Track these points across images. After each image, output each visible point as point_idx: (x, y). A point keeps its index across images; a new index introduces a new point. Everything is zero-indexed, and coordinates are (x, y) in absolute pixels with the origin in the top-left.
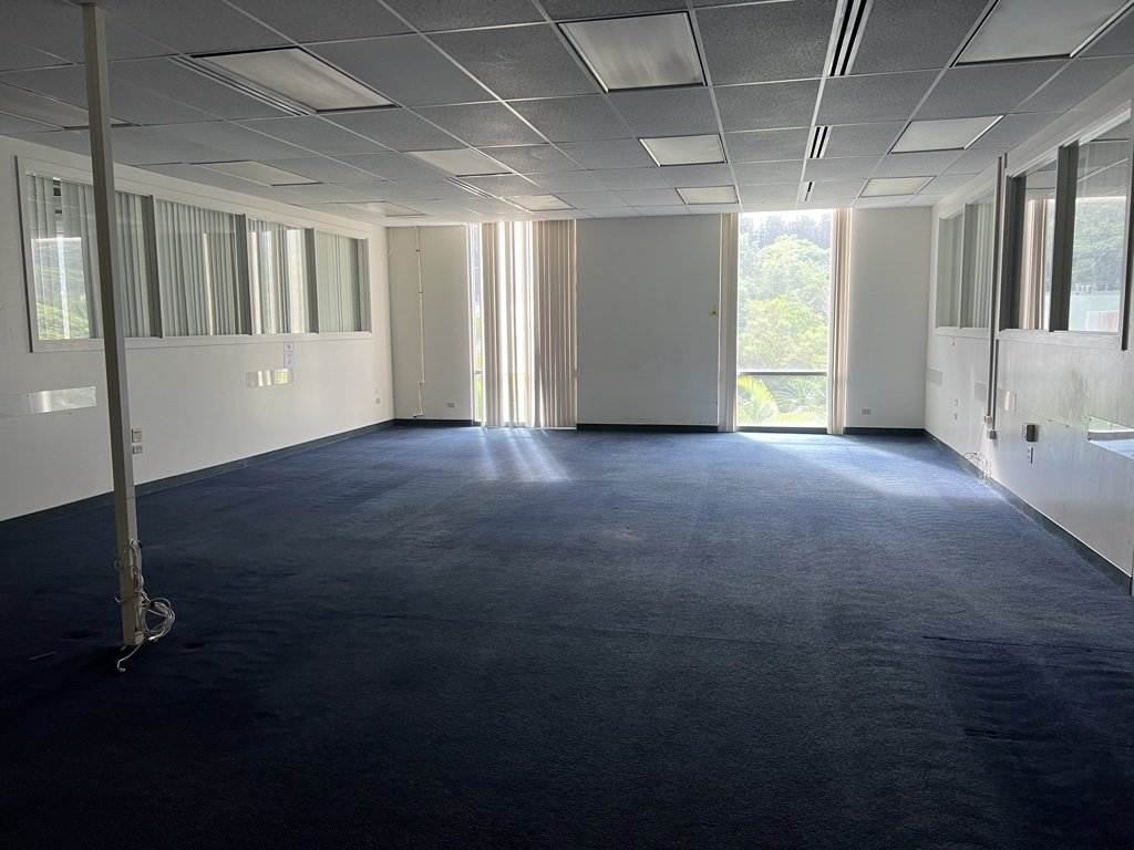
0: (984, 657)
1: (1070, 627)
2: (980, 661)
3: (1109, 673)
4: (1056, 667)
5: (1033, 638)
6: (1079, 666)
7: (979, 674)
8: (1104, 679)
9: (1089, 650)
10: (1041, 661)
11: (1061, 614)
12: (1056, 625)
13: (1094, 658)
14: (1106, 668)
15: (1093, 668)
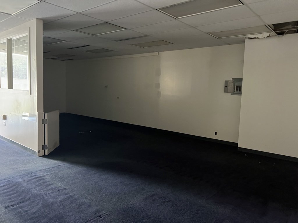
0: (4, 185)
1: (25, 168)
2: (3, 186)
3: (38, 177)
4: (25, 180)
5: (16, 174)
6: (30, 178)
7: (4, 190)
8: (37, 179)
9: (32, 173)
10: (20, 180)
11: (22, 166)
12: (21, 169)
13: (33, 175)
14: (37, 176)
15: (34, 177)
